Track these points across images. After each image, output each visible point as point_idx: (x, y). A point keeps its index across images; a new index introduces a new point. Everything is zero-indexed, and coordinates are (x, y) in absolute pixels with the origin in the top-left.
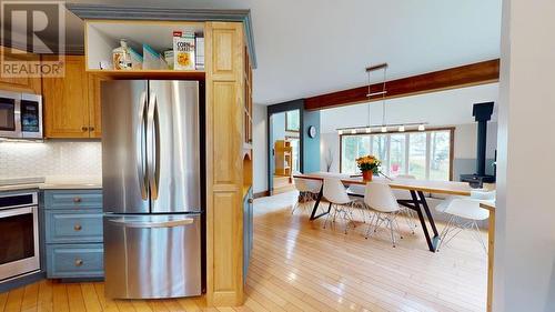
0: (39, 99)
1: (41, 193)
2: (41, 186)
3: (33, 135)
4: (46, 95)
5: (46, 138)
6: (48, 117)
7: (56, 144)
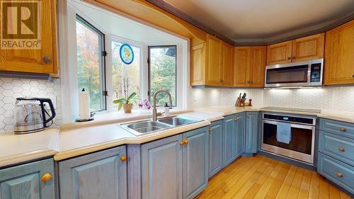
0: (322, 61)
1: (318, 119)
2: (319, 115)
3: (316, 84)
4: (326, 57)
5: (324, 85)
6: (327, 72)
7: (330, 89)
